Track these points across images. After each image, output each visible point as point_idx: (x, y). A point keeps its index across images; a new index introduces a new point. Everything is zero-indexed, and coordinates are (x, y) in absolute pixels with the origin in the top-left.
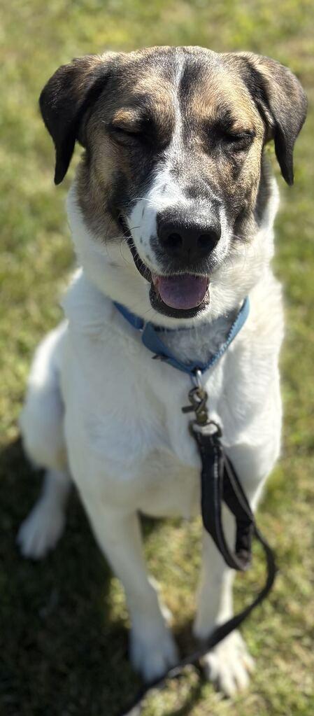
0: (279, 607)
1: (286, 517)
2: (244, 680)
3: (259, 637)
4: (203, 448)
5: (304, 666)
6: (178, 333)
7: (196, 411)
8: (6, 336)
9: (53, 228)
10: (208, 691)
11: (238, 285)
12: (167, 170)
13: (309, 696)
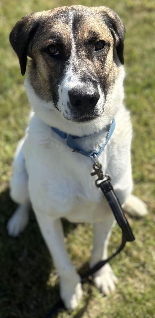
0: (128, 254)
5: (140, 280)
6: (83, 138)
10: (97, 293)
12: (71, 69)
13: (142, 294)
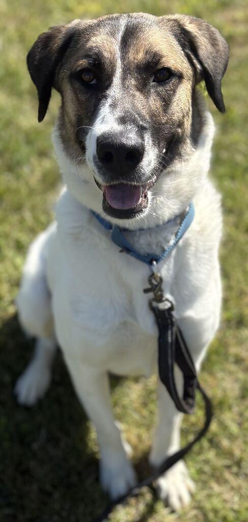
0: (214, 444)
1: (220, 375)
2: (187, 499)
3: (198, 466)
4: (160, 320)
5: (232, 488)
6: (138, 233)
7: (154, 291)
8: (6, 236)
9: (43, 154)
10: (160, 507)
11: (181, 196)
12: (107, 105)
13: (236, 512)
